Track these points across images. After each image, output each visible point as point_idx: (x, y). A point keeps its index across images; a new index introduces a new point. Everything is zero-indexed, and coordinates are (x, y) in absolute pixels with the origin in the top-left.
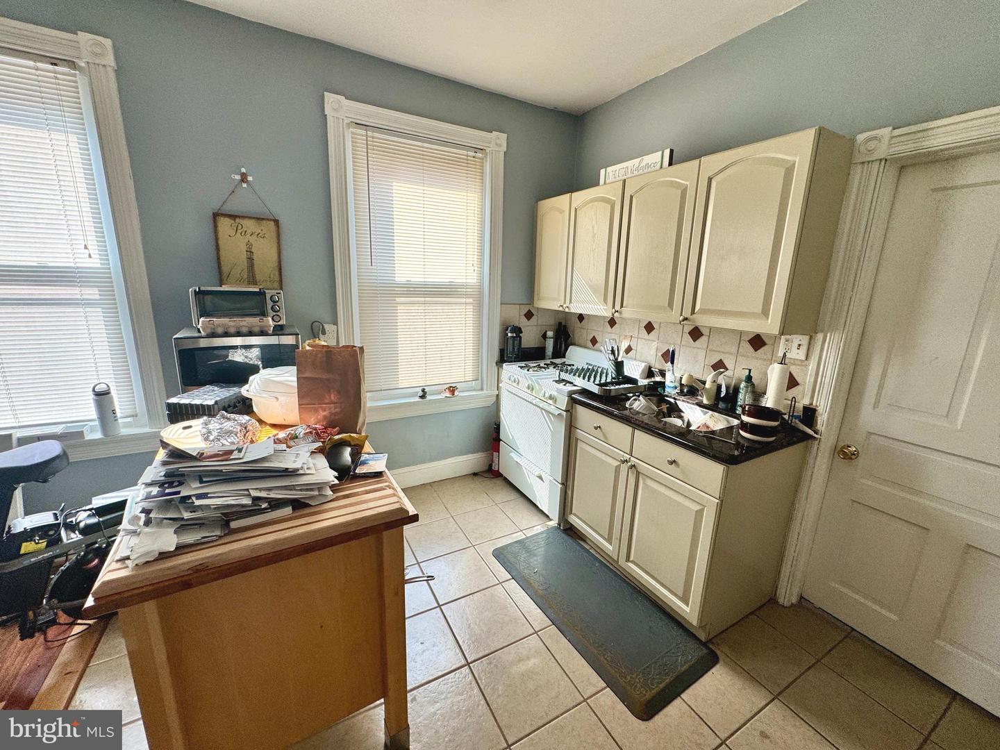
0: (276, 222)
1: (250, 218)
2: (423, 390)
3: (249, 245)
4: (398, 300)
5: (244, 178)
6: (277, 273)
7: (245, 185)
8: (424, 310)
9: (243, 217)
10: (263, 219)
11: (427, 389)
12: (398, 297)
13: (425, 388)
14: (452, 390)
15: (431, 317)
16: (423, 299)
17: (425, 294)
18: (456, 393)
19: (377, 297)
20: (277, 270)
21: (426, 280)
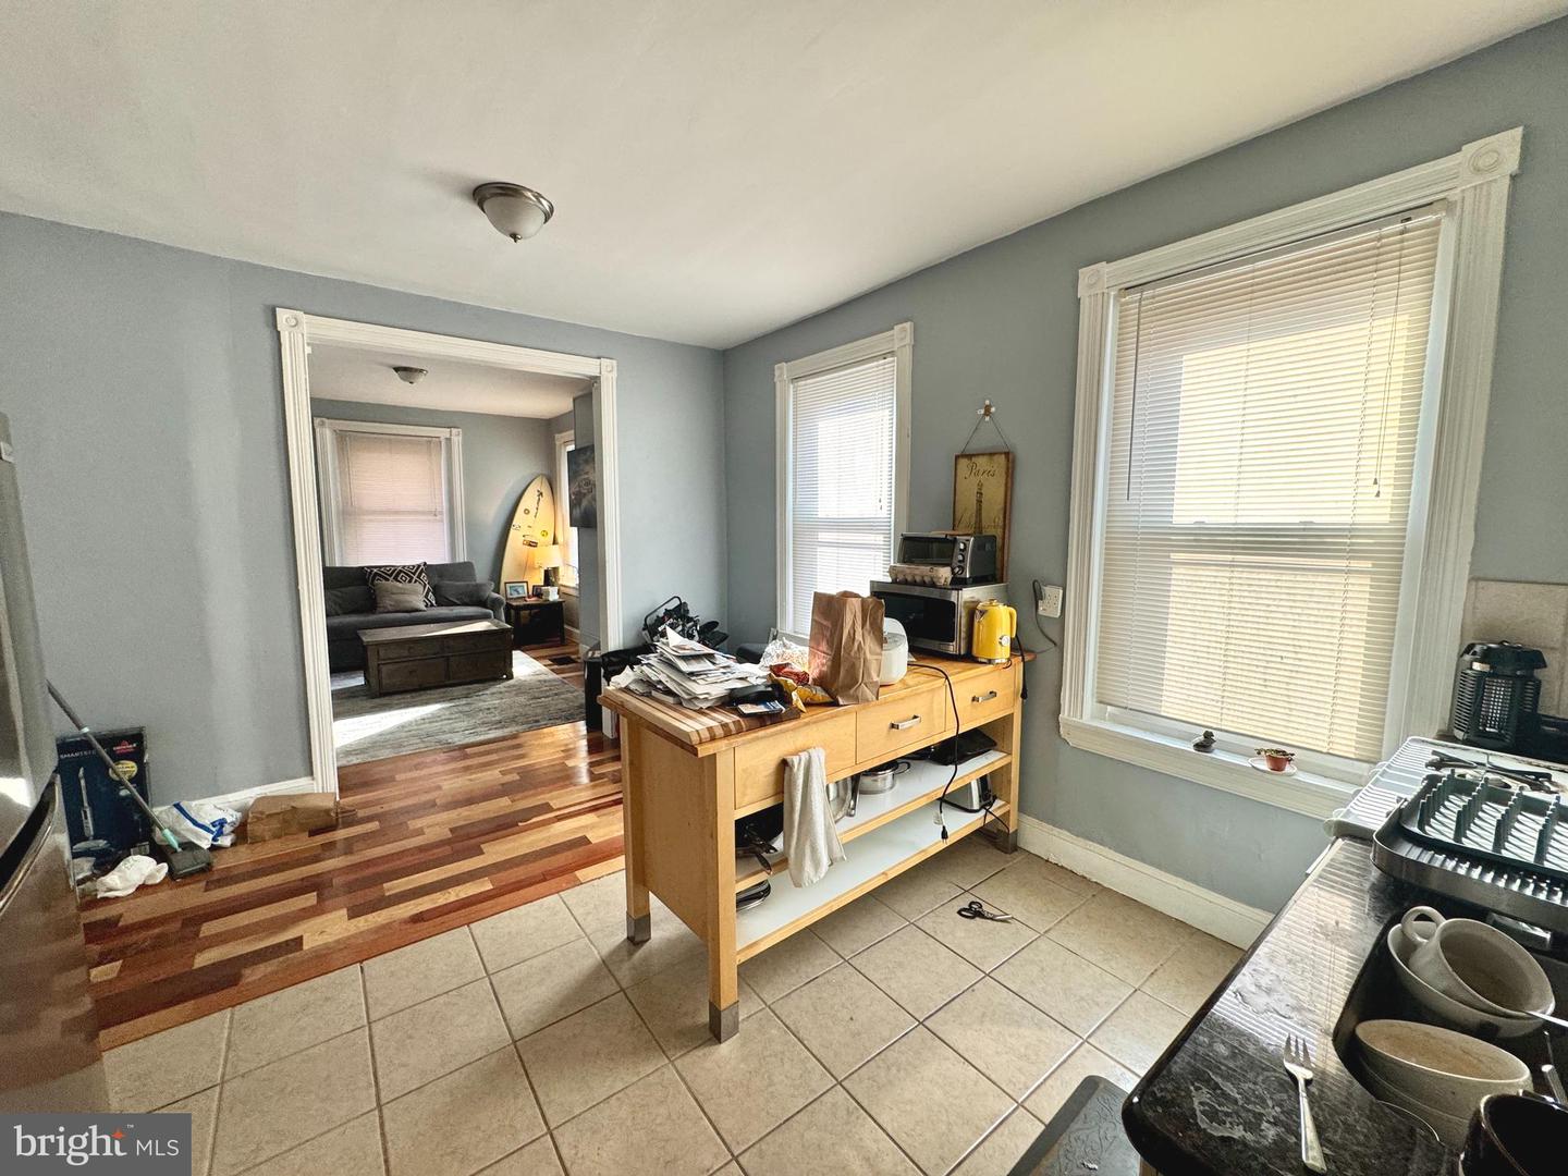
0: (1009, 456)
1: (983, 454)
2: (1208, 736)
3: (980, 485)
4: (1174, 556)
5: (987, 408)
6: (1001, 517)
7: (987, 419)
8: (1230, 578)
9: (978, 455)
10: (995, 454)
11: (1217, 735)
12: (1173, 551)
13: (1214, 732)
14: (1279, 760)
15: (1246, 594)
16: (1230, 557)
17: (1233, 548)
18: (1288, 769)
19: (1135, 550)
20: (1002, 512)
21: (1239, 520)
